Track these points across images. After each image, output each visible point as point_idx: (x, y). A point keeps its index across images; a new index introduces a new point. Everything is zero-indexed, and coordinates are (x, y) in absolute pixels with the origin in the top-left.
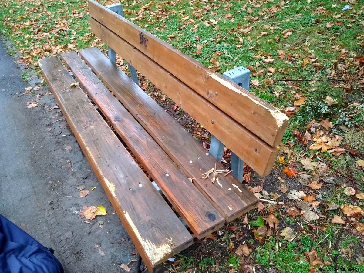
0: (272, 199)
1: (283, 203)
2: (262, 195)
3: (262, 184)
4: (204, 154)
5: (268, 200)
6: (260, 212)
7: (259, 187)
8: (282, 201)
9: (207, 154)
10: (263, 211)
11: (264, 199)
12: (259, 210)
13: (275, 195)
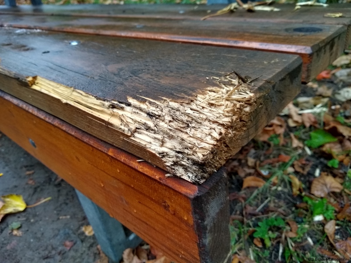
12: (308, 125)
13: (317, 101)
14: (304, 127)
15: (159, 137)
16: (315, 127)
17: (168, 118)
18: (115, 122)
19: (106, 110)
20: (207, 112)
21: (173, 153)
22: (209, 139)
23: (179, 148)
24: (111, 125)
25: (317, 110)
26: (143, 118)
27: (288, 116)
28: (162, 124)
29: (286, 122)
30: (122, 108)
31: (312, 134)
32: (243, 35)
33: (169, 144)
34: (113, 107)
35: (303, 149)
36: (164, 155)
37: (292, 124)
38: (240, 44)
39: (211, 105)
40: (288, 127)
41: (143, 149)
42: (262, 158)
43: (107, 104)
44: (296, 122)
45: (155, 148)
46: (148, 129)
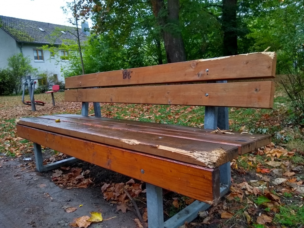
12: (256, 194)
13: (262, 183)
14: (254, 195)
15: (204, 158)
16: (260, 195)
17: (206, 155)
18: (192, 156)
19: (189, 153)
20: (215, 154)
21: (208, 162)
22: (216, 159)
23: (209, 161)
24: (191, 157)
25: (261, 187)
26: (200, 155)
27: (245, 189)
28: (205, 156)
29: (244, 192)
30: (194, 153)
31: (258, 198)
32: (222, 141)
33: (207, 160)
34: (191, 152)
35: (253, 205)
36: (205, 162)
37: (247, 193)
38: (221, 143)
39: (216, 153)
40: (245, 194)
41: (199, 162)
42: (231, 206)
43: (189, 152)
44: (249, 192)
45: (203, 161)
46: (201, 157)
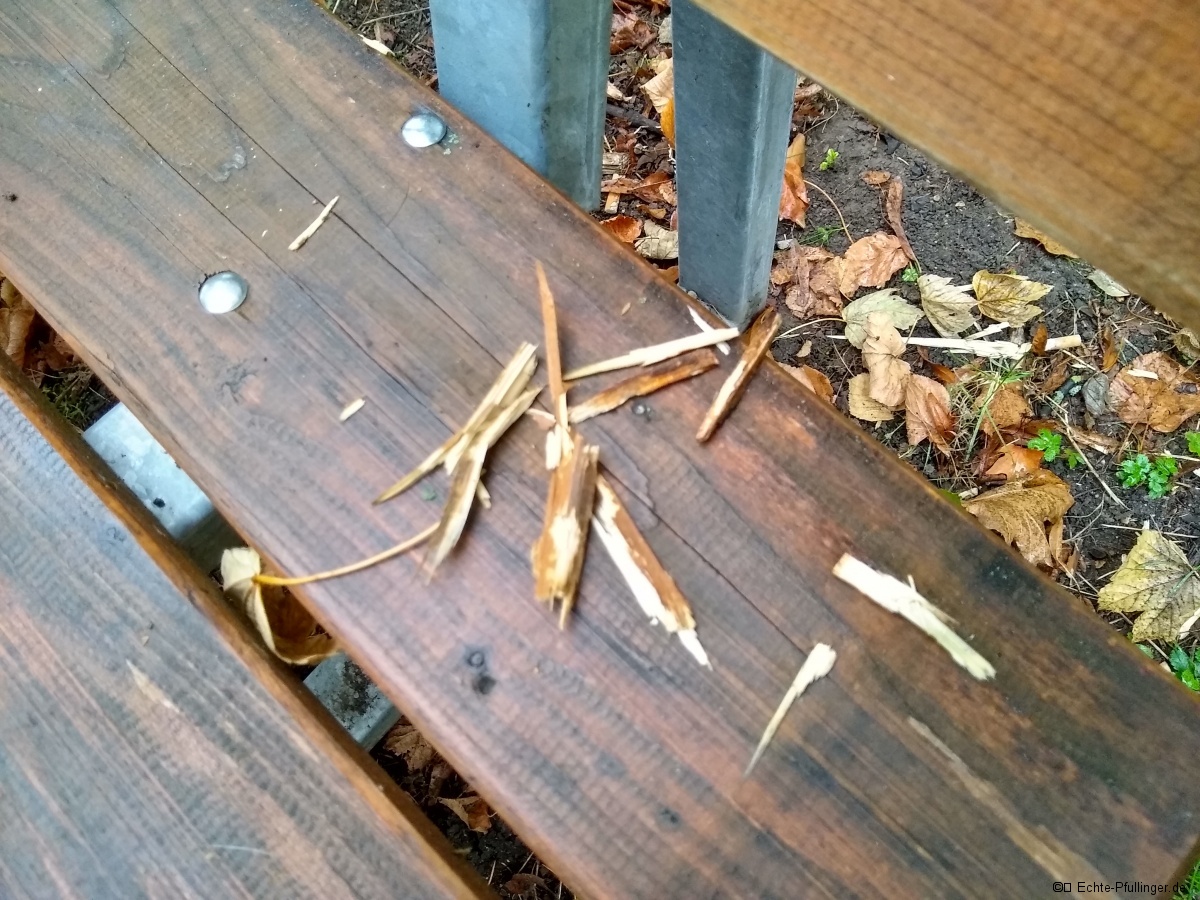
0: (993, 329)
1: (1075, 340)
2: (917, 303)
3: (894, 218)
4: (372, 136)
5: (962, 335)
6: (925, 442)
7: (881, 238)
8: (1065, 331)
9: (418, 133)
10: (948, 437)
11: (937, 335)
